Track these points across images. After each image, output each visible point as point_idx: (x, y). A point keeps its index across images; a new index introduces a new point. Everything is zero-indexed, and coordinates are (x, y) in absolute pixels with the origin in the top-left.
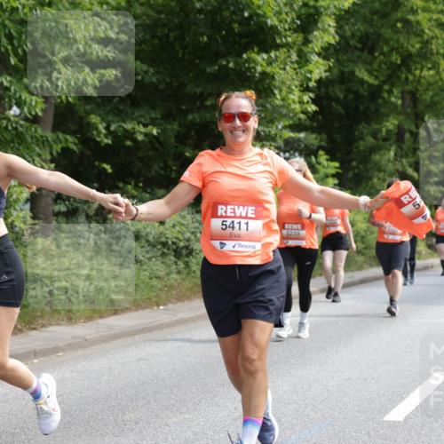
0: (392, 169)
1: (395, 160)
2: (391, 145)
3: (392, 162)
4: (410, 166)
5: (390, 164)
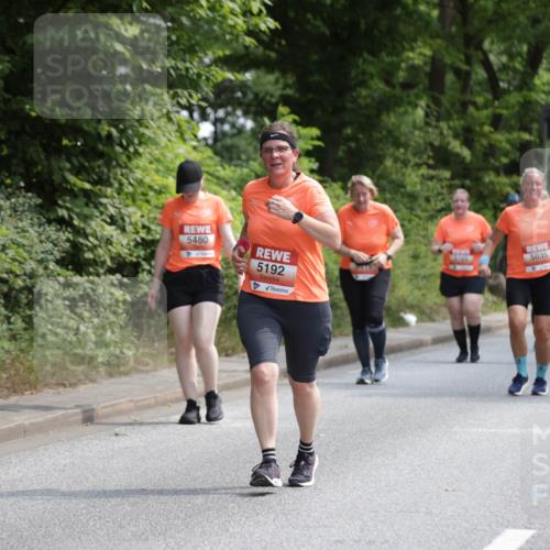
0: (422, 141)
1: (427, 124)
2: (418, 97)
3: (420, 129)
4: (456, 136)
5: (417, 133)
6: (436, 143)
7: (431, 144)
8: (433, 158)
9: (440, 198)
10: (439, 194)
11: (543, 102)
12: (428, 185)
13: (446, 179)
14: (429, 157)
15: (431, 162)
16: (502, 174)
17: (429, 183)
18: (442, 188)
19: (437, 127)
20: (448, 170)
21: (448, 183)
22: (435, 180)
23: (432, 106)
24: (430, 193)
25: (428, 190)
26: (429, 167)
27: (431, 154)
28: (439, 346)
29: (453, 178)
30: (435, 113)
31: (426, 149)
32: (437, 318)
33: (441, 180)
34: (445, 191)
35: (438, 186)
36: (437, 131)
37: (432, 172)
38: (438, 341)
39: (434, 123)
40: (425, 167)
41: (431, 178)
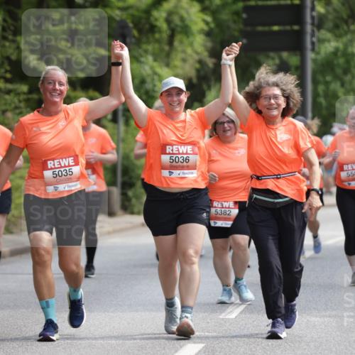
6: (14, 57)
7: (8, 58)
8: (10, 72)
9: (18, 111)
10: (16, 108)
11: (118, 18)
12: (6, 100)
13: (24, 93)
14: (6, 71)
15: (8, 76)
16: (79, 88)
17: (7, 97)
18: (20, 101)
19: (14, 41)
20: (25, 84)
21: (25, 97)
22: (12, 94)
23: (10, 21)
24: (8, 107)
25: (5, 104)
26: (7, 81)
27: (8, 68)
28: (16, 258)
29: (30, 92)
30: (12, 28)
31: (3, 63)
32: (14, 230)
33: (18, 94)
34: (22, 105)
35: (16, 100)
36: (13, 46)
37: (9, 86)
38: (16, 253)
39: (10, 37)
40: (2, 80)
41: (9, 92)
